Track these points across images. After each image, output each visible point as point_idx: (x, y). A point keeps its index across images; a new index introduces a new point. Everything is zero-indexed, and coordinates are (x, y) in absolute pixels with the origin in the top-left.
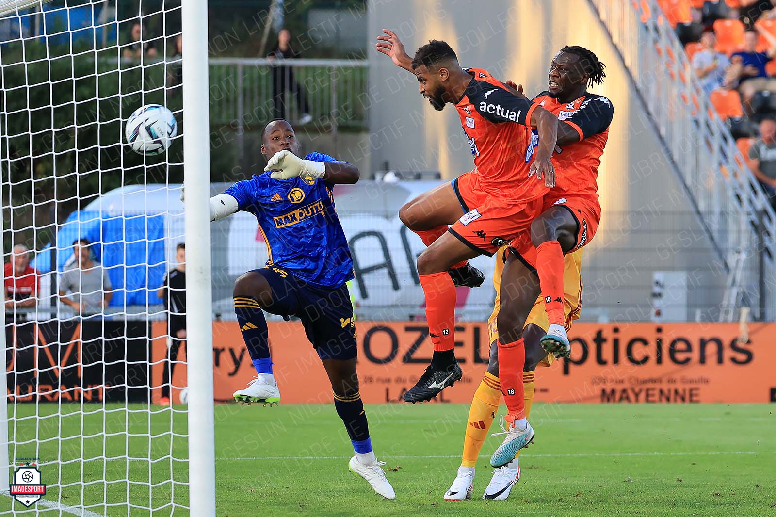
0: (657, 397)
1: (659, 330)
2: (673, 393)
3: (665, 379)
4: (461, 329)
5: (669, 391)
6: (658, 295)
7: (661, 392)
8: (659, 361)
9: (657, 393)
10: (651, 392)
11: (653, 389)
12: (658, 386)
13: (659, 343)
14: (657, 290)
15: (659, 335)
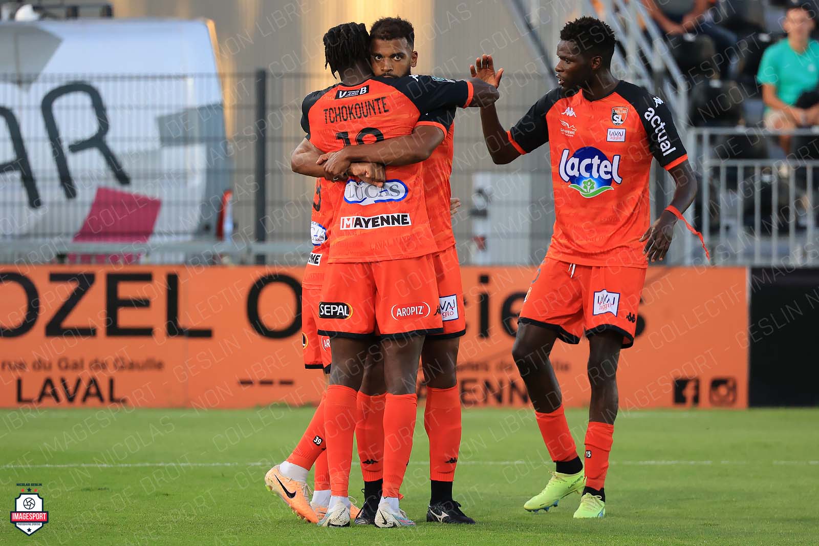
0: (478, 397)
1: (484, 279)
2: (506, 387)
3: (493, 365)
4: (146, 277)
5: (501, 383)
6: (482, 214)
7: (488, 385)
8: (484, 331)
9: (480, 387)
10: (469, 386)
11: (474, 381)
12: (481, 375)
13: (484, 301)
14: (479, 202)
15: (485, 288)
